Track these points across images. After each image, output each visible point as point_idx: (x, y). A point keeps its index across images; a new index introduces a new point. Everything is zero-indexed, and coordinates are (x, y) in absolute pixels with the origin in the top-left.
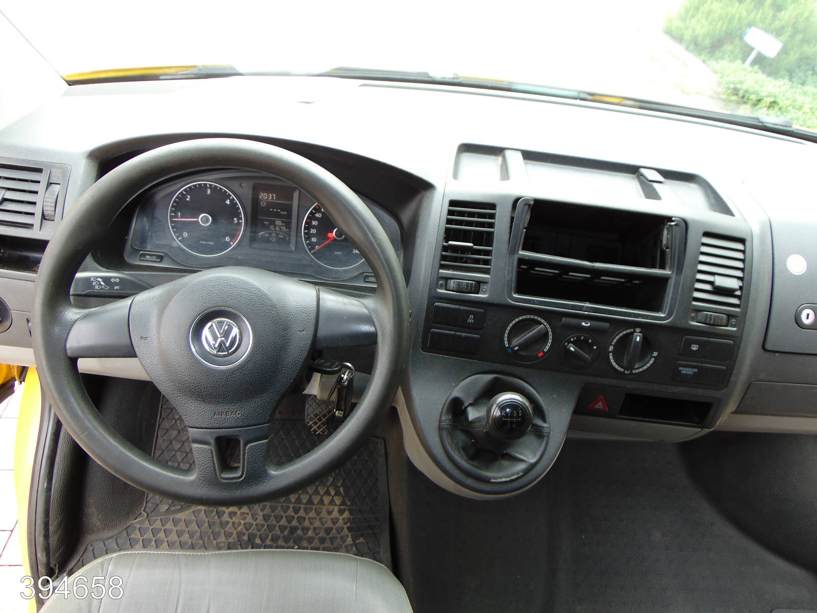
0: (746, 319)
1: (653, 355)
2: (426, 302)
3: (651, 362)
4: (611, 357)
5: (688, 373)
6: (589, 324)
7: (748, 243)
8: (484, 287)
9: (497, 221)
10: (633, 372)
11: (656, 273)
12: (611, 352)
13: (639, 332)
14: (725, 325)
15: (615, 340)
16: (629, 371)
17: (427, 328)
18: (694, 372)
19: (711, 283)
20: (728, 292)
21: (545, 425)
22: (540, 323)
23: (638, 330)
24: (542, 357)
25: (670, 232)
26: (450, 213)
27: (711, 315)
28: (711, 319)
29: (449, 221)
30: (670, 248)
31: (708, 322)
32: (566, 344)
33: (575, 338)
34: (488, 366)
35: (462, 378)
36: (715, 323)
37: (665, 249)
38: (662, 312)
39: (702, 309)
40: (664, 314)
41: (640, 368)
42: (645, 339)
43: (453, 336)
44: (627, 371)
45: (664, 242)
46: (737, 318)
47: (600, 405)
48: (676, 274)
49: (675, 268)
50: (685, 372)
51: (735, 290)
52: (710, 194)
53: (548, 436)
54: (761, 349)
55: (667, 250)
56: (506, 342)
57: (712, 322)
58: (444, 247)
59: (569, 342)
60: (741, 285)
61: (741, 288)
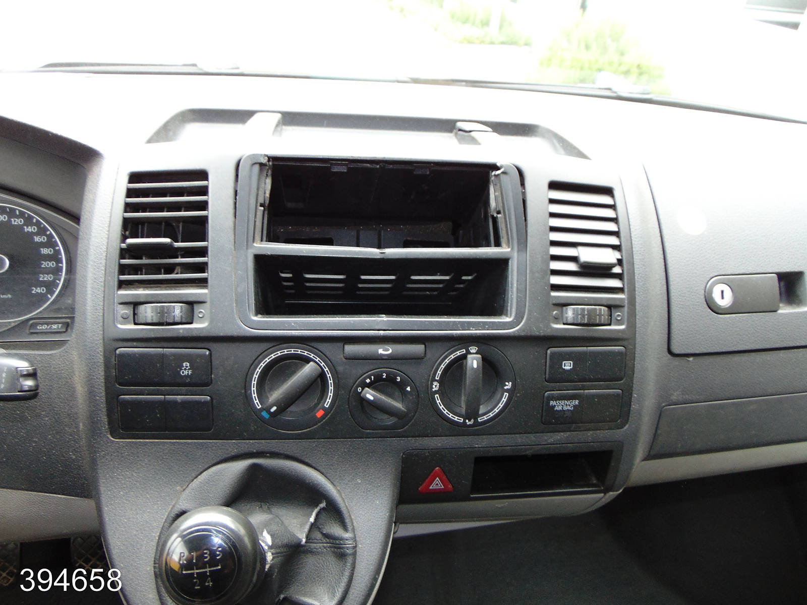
0: (635, 309)
1: (505, 388)
2: (101, 349)
3: (504, 400)
4: (438, 401)
5: (565, 408)
6: (390, 351)
7: (617, 193)
8: (200, 310)
9: (212, 198)
10: (480, 420)
11: (487, 253)
12: (436, 392)
13: (476, 353)
14: (606, 322)
15: (439, 372)
16: (473, 420)
17: (112, 397)
18: (574, 406)
19: (574, 259)
20: (603, 271)
21: (347, 535)
22: (307, 360)
23: (473, 349)
24: (323, 417)
25: (498, 186)
26: (130, 193)
27: (583, 309)
28: (583, 316)
29: (129, 207)
30: (502, 211)
31: (579, 322)
32: (359, 389)
33: (373, 377)
34: (233, 446)
35: (194, 475)
36: (592, 321)
37: (495, 215)
38: (507, 315)
39: (569, 302)
40: (510, 317)
41: (489, 411)
42: (487, 362)
43: (161, 403)
44: (469, 421)
45: (493, 204)
46: (622, 309)
47: (437, 484)
48: (518, 251)
49: (515, 242)
50: (560, 408)
51: (613, 266)
52: (557, 144)
53: (354, 554)
54: (667, 353)
55: (499, 216)
56: (256, 402)
57: (586, 321)
58: (122, 250)
59: (364, 385)
60: (620, 257)
61: (620, 262)
